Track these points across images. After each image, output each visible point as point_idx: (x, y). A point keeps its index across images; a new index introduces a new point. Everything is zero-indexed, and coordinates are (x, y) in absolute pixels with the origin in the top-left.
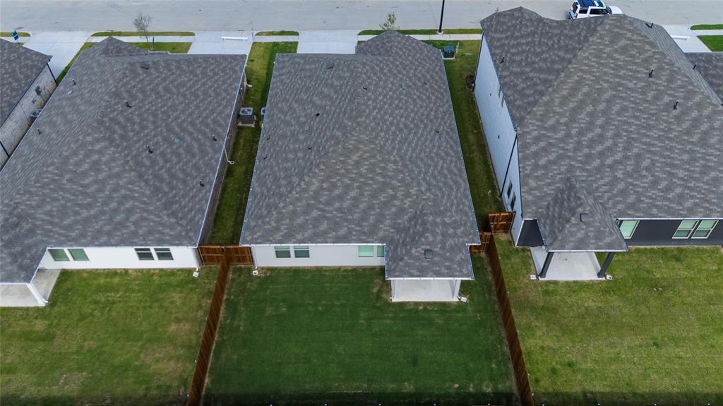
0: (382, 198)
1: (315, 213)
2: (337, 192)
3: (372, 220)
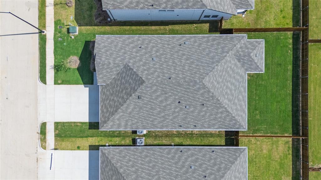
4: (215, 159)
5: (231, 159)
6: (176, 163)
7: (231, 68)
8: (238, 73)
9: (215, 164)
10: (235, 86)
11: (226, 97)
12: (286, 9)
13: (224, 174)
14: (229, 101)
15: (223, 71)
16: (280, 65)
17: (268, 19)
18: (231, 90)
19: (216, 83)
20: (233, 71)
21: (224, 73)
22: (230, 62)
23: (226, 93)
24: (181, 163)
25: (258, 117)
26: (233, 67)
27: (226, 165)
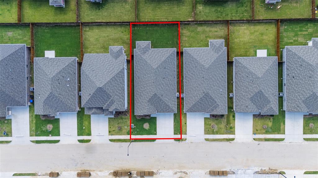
0: (151, 56)
1: (163, 54)
2: (159, 57)
3: (153, 53)
4: (189, 62)
5: (189, 56)
6: (191, 79)
7: (149, 56)
8: (151, 53)
9: (191, 63)
10: (157, 54)
11: (161, 58)
12: (122, 30)
13: (195, 59)
14: (163, 57)
15: (150, 60)
16: (147, 33)
17: (126, 38)
18: (159, 56)
19: (156, 63)
20: (150, 55)
21: (151, 59)
22: (146, 57)
23: (160, 58)
24: (191, 77)
25: (171, 42)
26: (148, 55)
27: (191, 58)
